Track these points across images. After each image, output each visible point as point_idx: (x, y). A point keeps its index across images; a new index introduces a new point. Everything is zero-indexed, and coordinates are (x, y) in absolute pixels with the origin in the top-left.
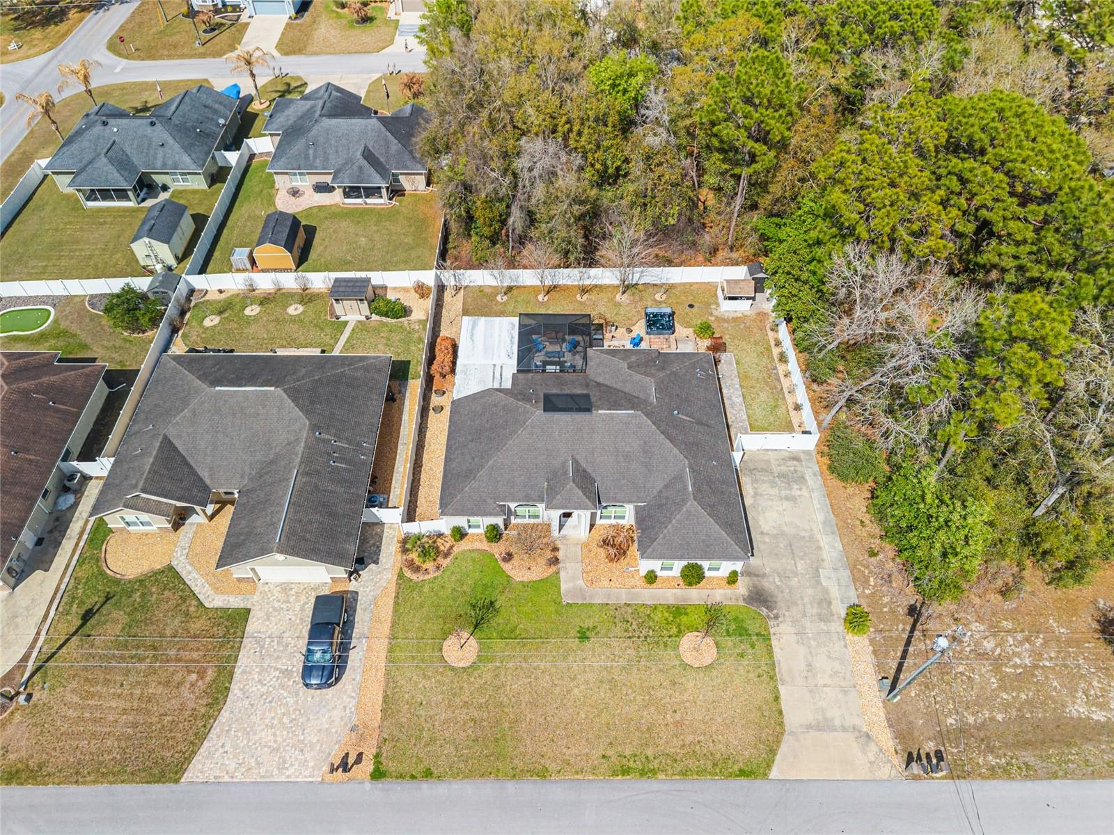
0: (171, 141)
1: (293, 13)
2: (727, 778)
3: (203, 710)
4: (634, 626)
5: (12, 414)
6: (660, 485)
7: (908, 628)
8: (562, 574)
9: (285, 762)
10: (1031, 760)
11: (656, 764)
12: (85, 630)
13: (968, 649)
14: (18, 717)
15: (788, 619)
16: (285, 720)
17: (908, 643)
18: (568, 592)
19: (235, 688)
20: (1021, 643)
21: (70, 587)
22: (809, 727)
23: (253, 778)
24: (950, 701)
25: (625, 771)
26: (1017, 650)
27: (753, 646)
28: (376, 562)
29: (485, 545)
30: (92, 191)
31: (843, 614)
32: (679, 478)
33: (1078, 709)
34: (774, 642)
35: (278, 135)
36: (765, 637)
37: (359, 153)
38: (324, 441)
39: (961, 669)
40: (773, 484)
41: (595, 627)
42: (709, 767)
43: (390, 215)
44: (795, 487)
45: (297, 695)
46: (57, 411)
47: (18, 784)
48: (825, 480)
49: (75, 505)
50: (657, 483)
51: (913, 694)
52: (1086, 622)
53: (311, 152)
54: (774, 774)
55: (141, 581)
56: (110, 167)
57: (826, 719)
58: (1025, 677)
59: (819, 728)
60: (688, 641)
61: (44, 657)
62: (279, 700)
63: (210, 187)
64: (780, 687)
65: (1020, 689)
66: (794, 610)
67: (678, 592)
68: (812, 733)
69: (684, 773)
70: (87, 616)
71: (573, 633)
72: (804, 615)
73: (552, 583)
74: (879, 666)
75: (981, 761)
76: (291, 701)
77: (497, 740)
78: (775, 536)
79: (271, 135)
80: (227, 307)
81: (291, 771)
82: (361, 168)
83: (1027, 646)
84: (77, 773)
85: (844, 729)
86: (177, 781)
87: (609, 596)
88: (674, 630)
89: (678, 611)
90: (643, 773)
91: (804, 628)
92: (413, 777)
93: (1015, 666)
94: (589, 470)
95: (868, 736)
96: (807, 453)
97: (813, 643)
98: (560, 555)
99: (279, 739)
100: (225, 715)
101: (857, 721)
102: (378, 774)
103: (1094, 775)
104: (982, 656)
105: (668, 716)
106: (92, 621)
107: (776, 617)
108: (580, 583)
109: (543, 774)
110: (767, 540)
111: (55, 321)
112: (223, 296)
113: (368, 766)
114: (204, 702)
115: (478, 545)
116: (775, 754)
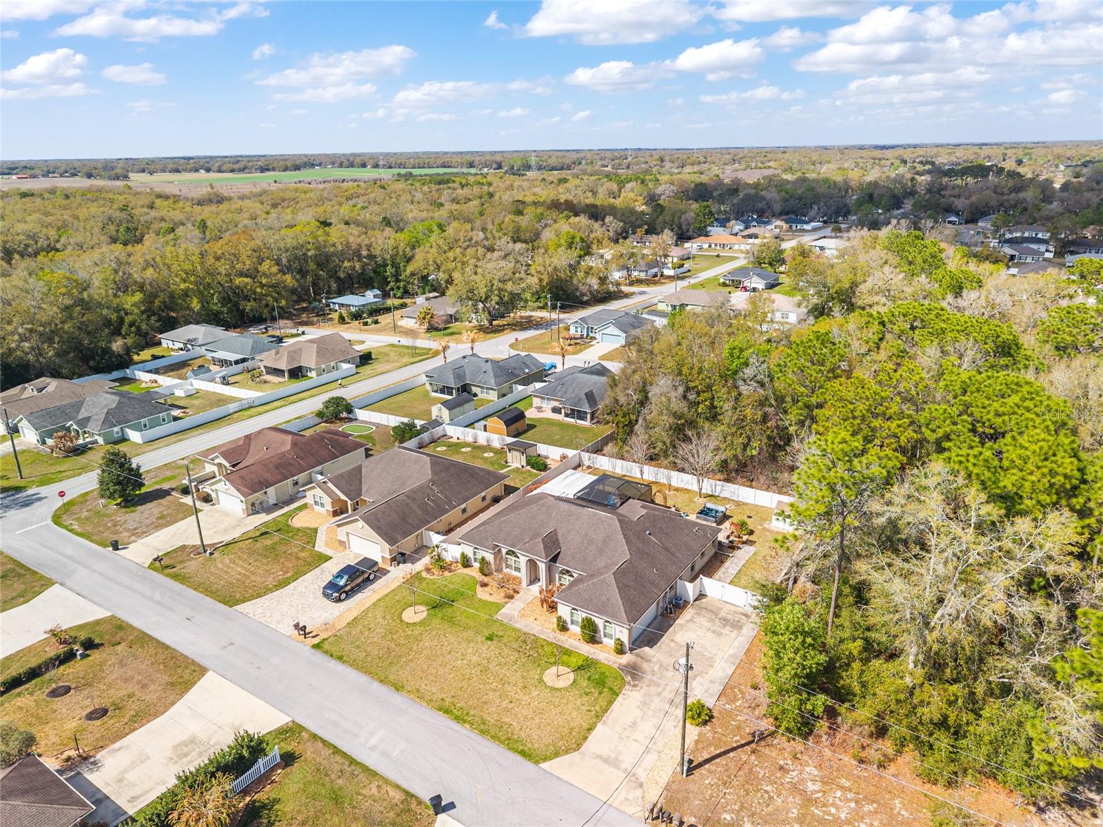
4: (528, 647)
7: (743, 742)
8: (509, 605)
13: (788, 780)
15: (643, 691)
17: (733, 749)
18: (503, 614)
22: (600, 757)
24: (738, 804)
25: (447, 712)
26: (839, 803)
28: (413, 563)
32: (617, 564)
34: (619, 699)
36: (615, 693)
38: (432, 489)
39: (769, 788)
41: (502, 637)
42: (504, 739)
45: (314, 594)
48: (757, 635)
51: (707, 782)
54: (546, 765)
55: (299, 529)
57: (616, 759)
59: (606, 761)
60: (555, 670)
61: (232, 542)
64: (599, 725)
66: (653, 689)
67: (575, 643)
68: (598, 761)
69: (484, 732)
70: (264, 534)
71: (486, 634)
72: (659, 695)
73: (498, 606)
74: (693, 751)
78: (681, 646)
83: (853, 805)
85: (625, 771)
86: (231, 607)
87: (526, 627)
88: (552, 660)
89: (565, 652)
90: (457, 719)
91: (651, 701)
92: (332, 655)
93: (827, 813)
94: (562, 542)
95: (641, 785)
97: (650, 713)
98: (516, 596)
101: (641, 773)
102: (317, 646)
104: (799, 791)
107: (635, 686)
108: (515, 614)
109: (399, 688)
110: (672, 645)
113: (316, 641)
115: (473, 574)
116: (557, 757)
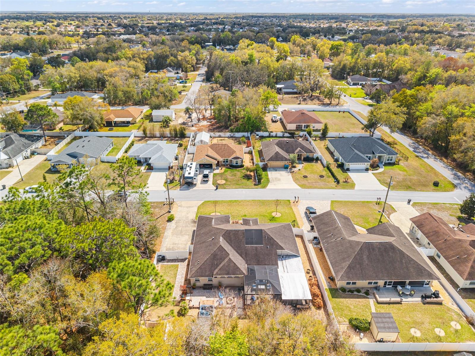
44: (171, 248)
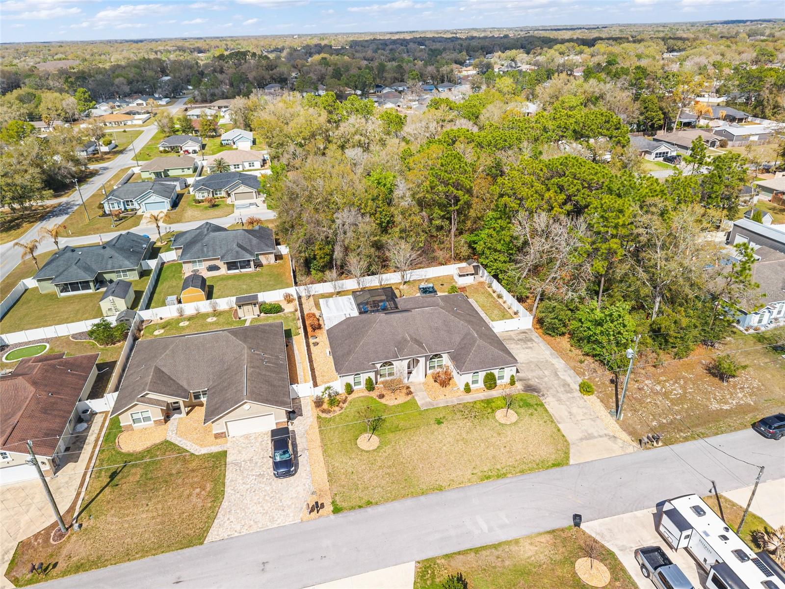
0: (117, 255)
1: (169, 207)
2: (547, 469)
3: (209, 505)
4: (467, 412)
5: (46, 376)
6: (458, 339)
7: (614, 389)
8: (416, 398)
9: (273, 518)
10: (703, 431)
11: (504, 471)
12: (114, 482)
13: (648, 392)
14: (74, 538)
15: (550, 395)
16: (267, 498)
17: (617, 394)
18: (423, 405)
19: (228, 490)
20: (673, 384)
21: (97, 464)
22: (581, 439)
23: (255, 529)
24: (650, 415)
25: (488, 478)
26: (673, 388)
27: (536, 410)
28: (301, 415)
29: (366, 393)
30: (66, 284)
31: (578, 388)
32: (469, 334)
33: (715, 406)
34: (547, 406)
35: (181, 248)
36: (542, 405)
37: (235, 246)
38: (257, 354)
39: (649, 400)
40: (517, 344)
41: (444, 417)
42: (535, 466)
43: (257, 275)
44: (529, 343)
45: (271, 484)
46: (73, 374)
47: (85, 571)
48: (543, 339)
49: (89, 428)
50: (457, 339)
51: (630, 415)
52: (700, 370)
53: (205, 249)
54: (572, 462)
55: (149, 451)
56: (79, 270)
57: (589, 434)
58: (682, 399)
59: (587, 438)
60: (500, 414)
61: (86, 502)
62: (260, 489)
63: (140, 278)
64: (559, 425)
65: (682, 404)
66: (552, 391)
67: (485, 393)
68: (585, 442)
69: (522, 472)
70: (113, 476)
71: (432, 422)
72: (558, 392)
73: (413, 403)
74: (607, 406)
75: (678, 436)
76: (268, 488)
77: (406, 480)
78: (528, 363)
79: (176, 249)
80: (166, 325)
81: (279, 521)
82: (237, 252)
83: (677, 385)
84: (128, 554)
85: (601, 436)
86: (202, 543)
87: (447, 402)
88: (490, 410)
89: (488, 402)
90: (498, 477)
91: (560, 397)
92: (360, 507)
93: (675, 394)
94: (418, 338)
95: (614, 437)
96: (529, 330)
97: (568, 403)
98: (412, 390)
99: (266, 508)
100: (225, 504)
101: (606, 432)
102: (337, 510)
103: (735, 430)
104: (657, 393)
105: (502, 450)
106: (118, 477)
107: (543, 395)
108: (428, 400)
109: (440, 489)
110: (524, 365)
111: (51, 349)
112: (163, 321)
113: (329, 508)
114: (209, 500)
115: (362, 394)
116: (569, 454)
